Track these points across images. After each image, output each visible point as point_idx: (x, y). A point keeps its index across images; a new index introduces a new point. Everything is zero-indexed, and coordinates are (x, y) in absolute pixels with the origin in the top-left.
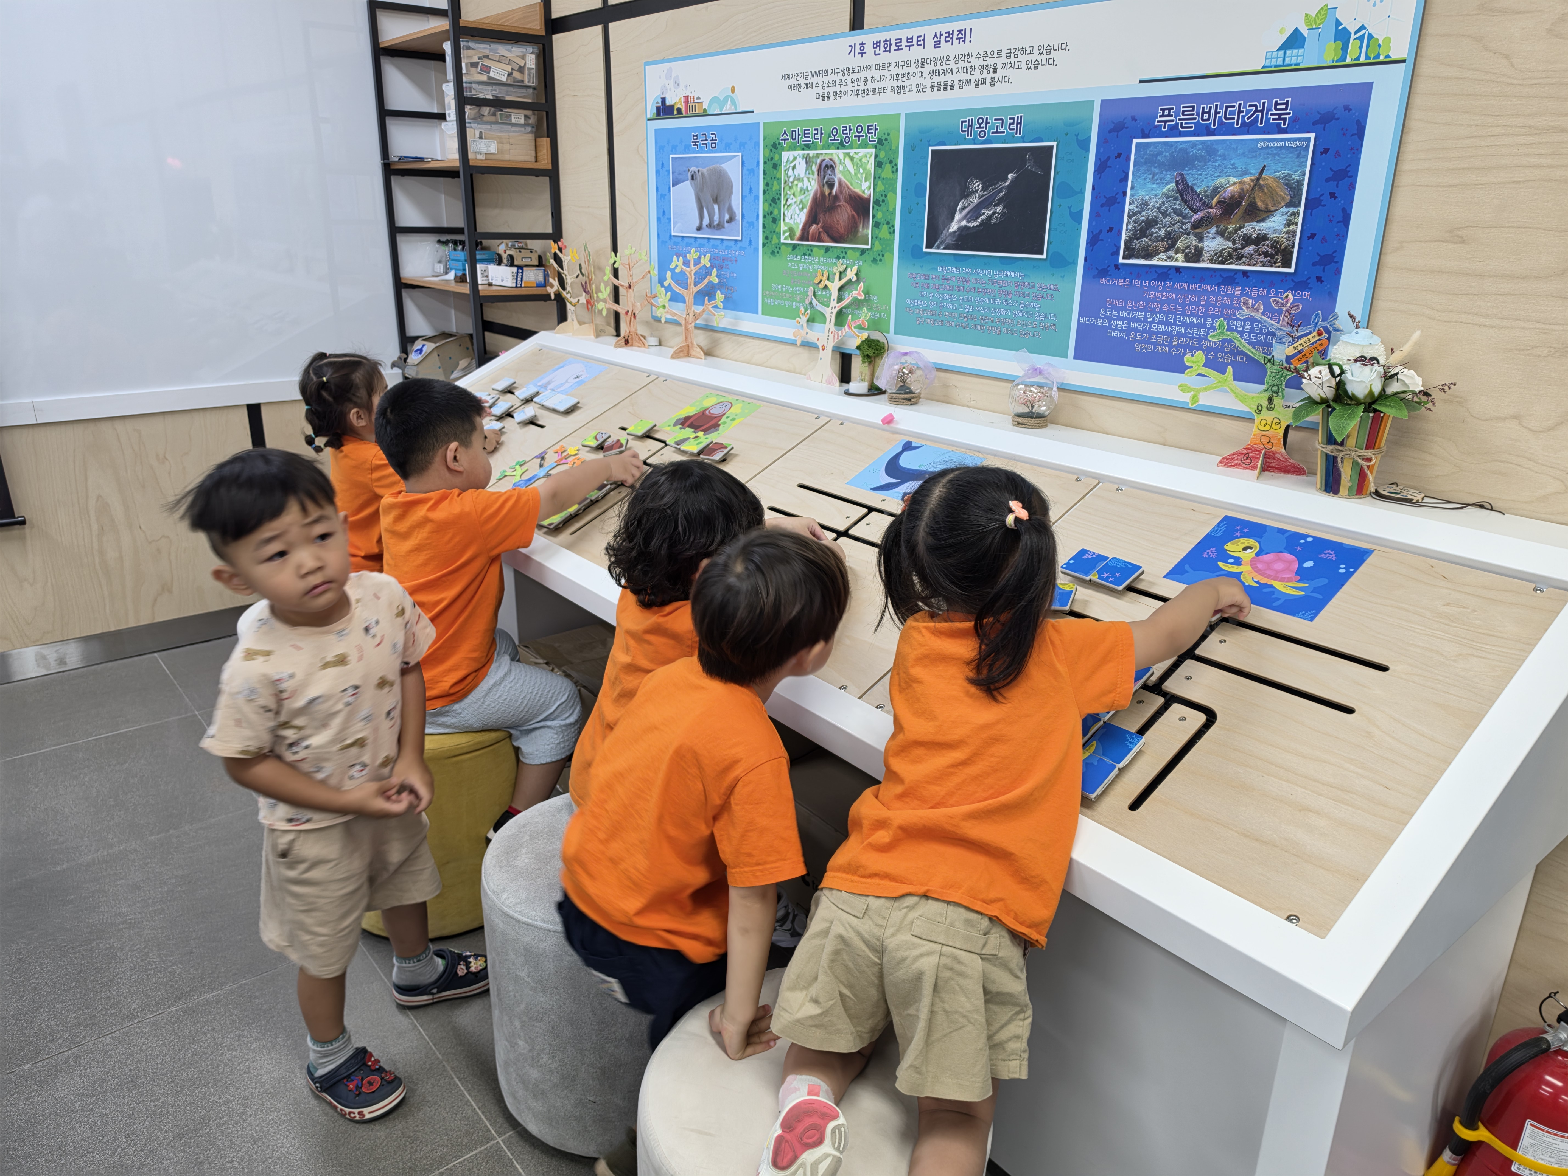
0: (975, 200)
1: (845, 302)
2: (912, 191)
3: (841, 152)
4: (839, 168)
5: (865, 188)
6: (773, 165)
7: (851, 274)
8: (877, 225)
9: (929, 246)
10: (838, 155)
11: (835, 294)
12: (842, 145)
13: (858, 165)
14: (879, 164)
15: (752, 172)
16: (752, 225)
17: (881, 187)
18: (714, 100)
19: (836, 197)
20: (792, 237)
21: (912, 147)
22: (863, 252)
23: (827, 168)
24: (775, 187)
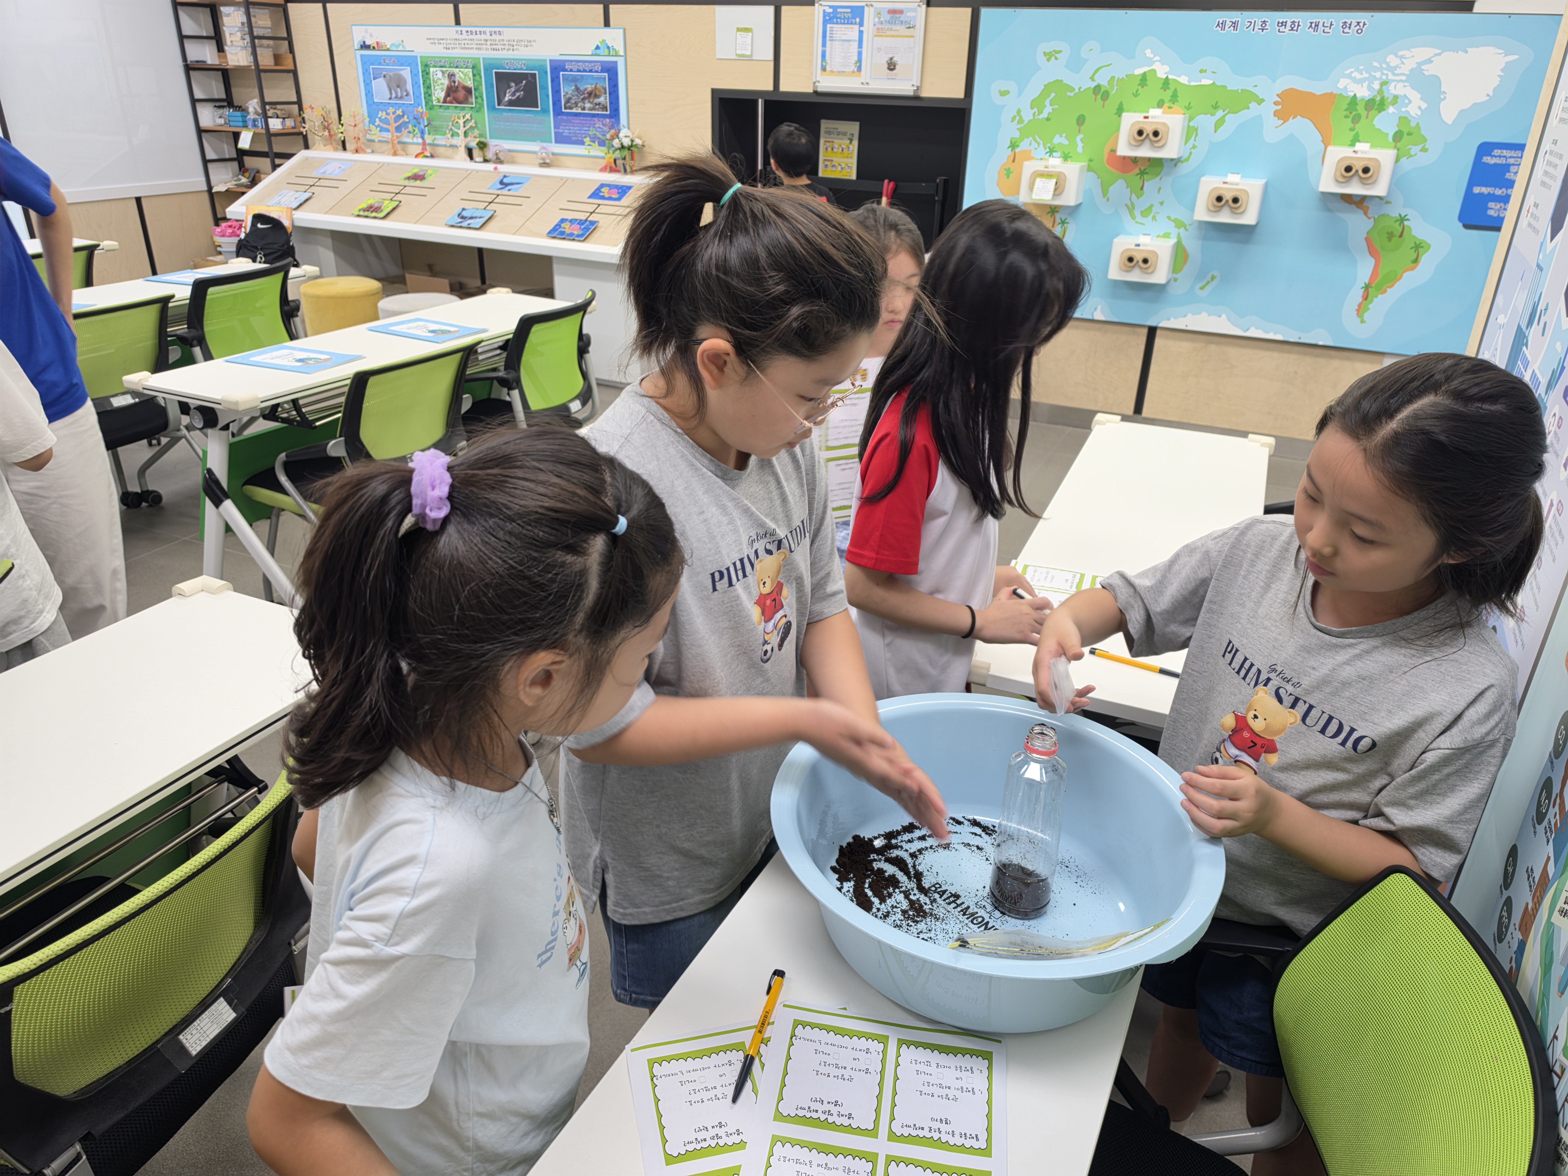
0: (513, 89)
1: (467, 127)
2: (489, 86)
3: (457, 70)
4: (457, 76)
5: (470, 84)
6: (426, 73)
7: (468, 116)
8: (476, 98)
9: (499, 105)
10: (456, 71)
11: (462, 125)
12: (457, 67)
13: (465, 75)
14: (474, 75)
15: (417, 75)
16: (419, 97)
17: (476, 84)
18: (392, 45)
19: (457, 87)
20: (439, 102)
21: (486, 70)
22: (472, 108)
23: (451, 76)
24: (428, 82)
